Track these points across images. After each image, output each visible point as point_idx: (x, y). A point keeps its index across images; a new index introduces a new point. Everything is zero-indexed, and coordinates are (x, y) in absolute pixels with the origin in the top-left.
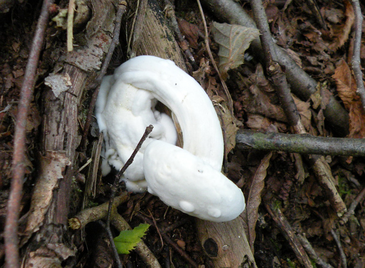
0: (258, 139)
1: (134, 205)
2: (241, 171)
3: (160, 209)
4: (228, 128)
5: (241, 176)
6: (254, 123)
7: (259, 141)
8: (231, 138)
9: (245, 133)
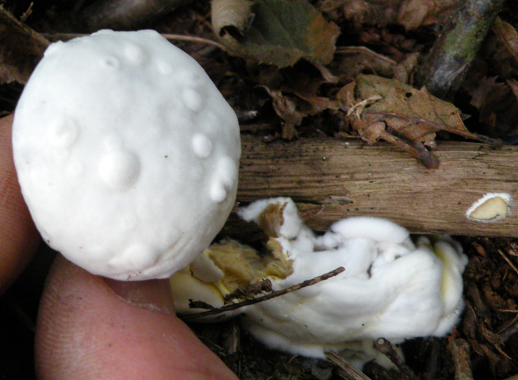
0: (459, 47)
1: (485, 342)
2: (498, 81)
3: (507, 279)
4: (416, 111)
5: (506, 84)
6: (414, 16)
7: (464, 46)
8: (439, 112)
9: (436, 68)
